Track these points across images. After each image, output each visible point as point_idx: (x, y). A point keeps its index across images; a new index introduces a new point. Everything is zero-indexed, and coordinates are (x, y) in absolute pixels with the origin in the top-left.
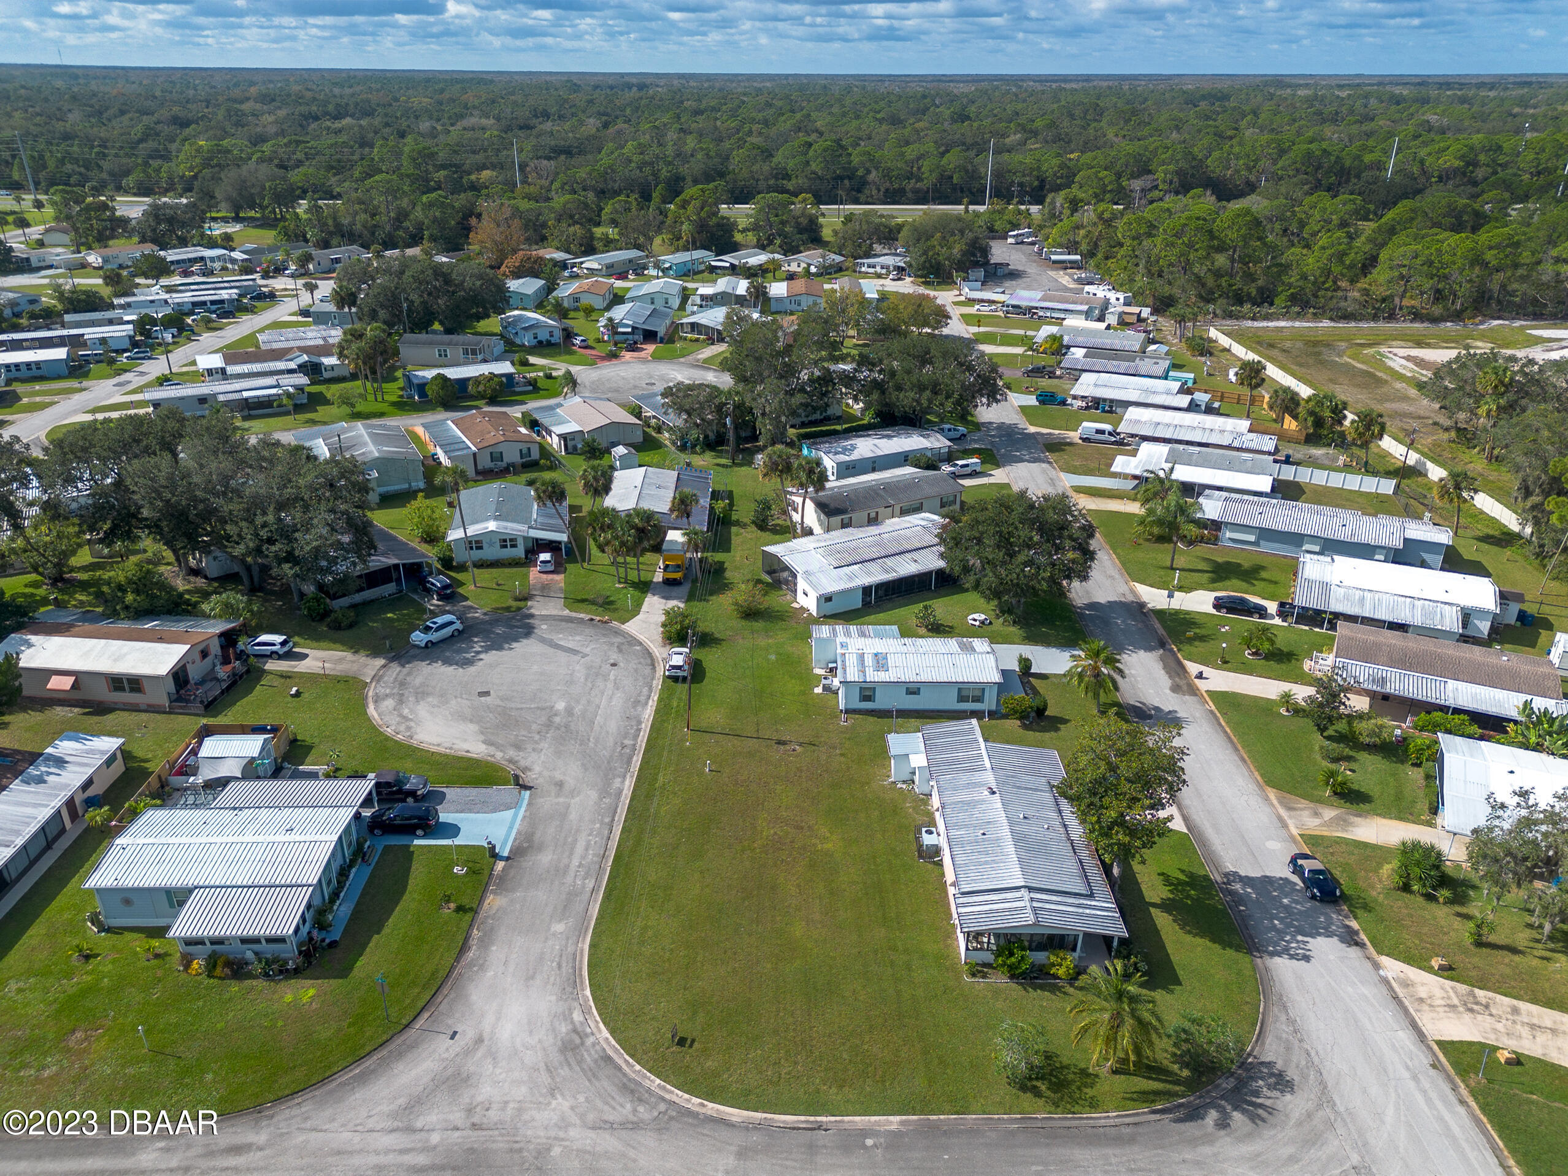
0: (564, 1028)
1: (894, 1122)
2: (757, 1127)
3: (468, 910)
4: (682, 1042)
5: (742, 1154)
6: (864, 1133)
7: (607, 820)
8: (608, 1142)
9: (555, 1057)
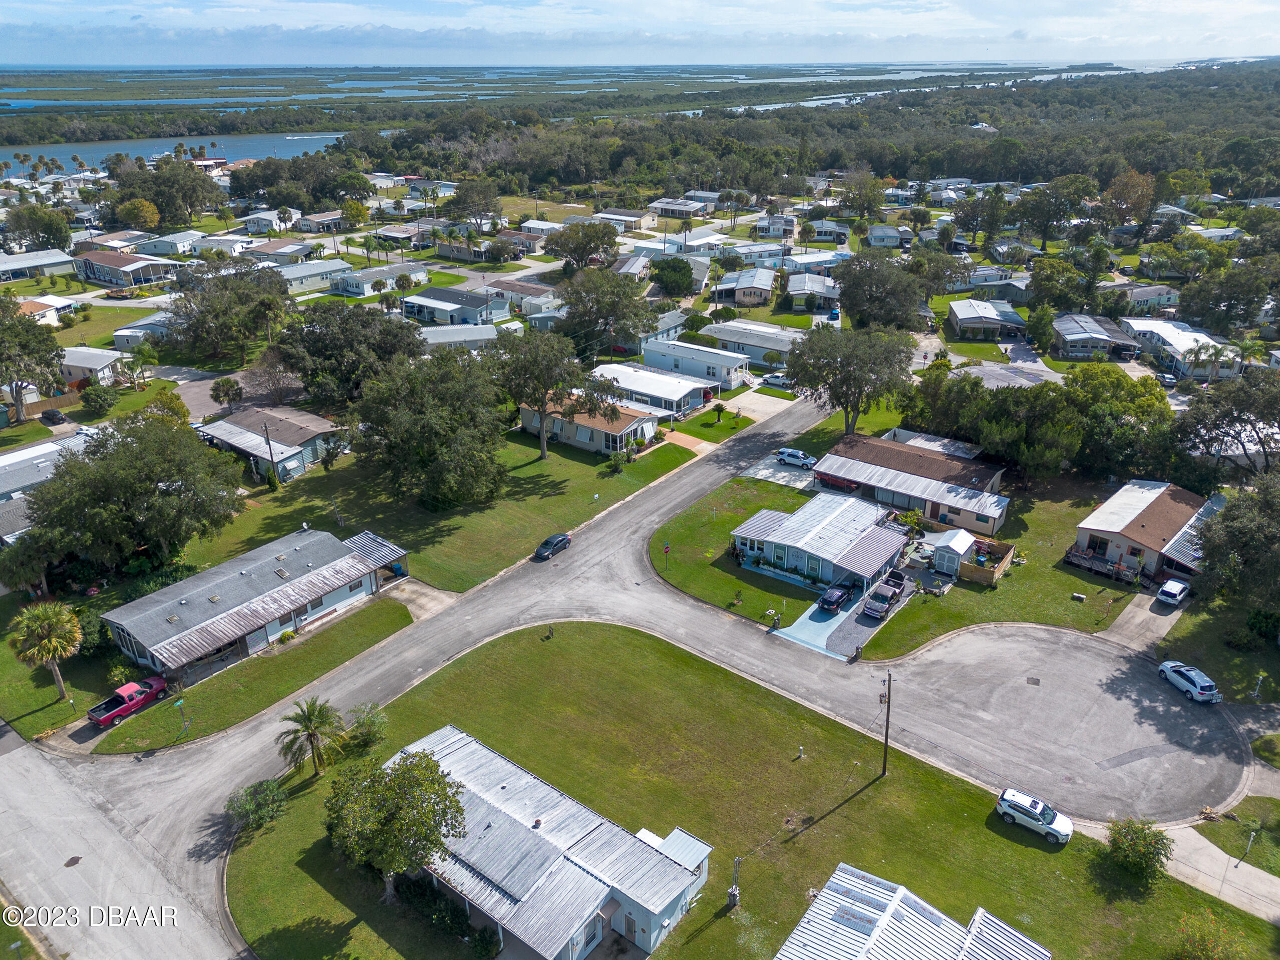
0: (603, 611)
1: (416, 682)
2: (475, 643)
3: (729, 607)
4: (548, 638)
5: (469, 633)
6: (425, 671)
7: (776, 682)
8: (525, 604)
9: (587, 604)
